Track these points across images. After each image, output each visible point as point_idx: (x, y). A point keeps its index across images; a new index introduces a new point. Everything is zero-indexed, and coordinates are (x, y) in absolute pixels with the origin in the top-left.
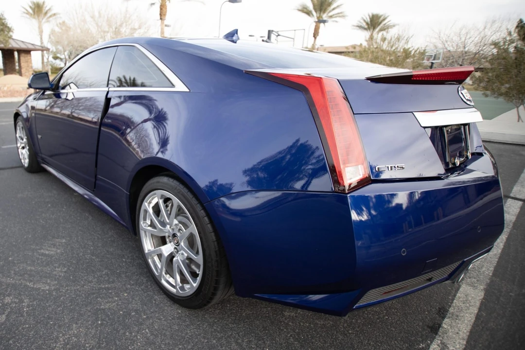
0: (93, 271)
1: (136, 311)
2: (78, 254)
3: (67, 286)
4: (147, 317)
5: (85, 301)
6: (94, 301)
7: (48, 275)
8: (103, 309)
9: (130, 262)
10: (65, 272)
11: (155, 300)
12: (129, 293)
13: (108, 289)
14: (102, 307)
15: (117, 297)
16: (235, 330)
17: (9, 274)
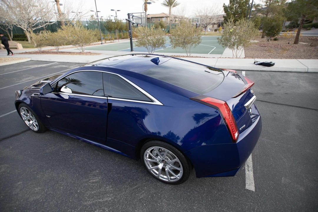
0: (124, 182)
1: (155, 193)
2: (110, 176)
3: (118, 194)
4: (161, 194)
5: (132, 198)
6: (135, 196)
7: (105, 192)
8: (142, 198)
9: (136, 172)
10: (112, 187)
11: (159, 186)
12: (147, 187)
13: (137, 188)
14: (141, 197)
15: (143, 190)
16: (192, 186)
17: (85, 200)
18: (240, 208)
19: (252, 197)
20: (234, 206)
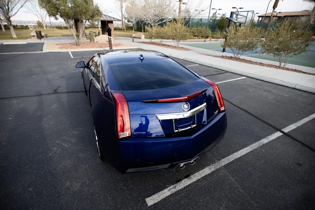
0: (84, 142)
1: (88, 159)
2: (83, 135)
3: (73, 146)
4: (90, 161)
6: (78, 153)
7: (70, 142)
8: (79, 156)
10: (76, 141)
13: (85, 149)
18: (120, 206)
19: (140, 208)
20: (119, 201)
